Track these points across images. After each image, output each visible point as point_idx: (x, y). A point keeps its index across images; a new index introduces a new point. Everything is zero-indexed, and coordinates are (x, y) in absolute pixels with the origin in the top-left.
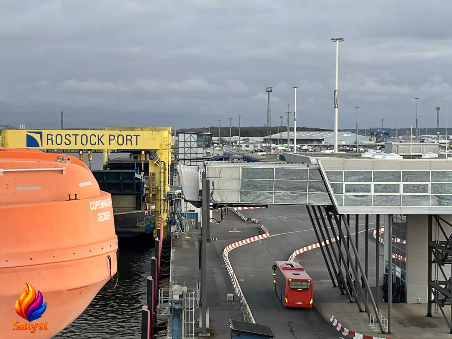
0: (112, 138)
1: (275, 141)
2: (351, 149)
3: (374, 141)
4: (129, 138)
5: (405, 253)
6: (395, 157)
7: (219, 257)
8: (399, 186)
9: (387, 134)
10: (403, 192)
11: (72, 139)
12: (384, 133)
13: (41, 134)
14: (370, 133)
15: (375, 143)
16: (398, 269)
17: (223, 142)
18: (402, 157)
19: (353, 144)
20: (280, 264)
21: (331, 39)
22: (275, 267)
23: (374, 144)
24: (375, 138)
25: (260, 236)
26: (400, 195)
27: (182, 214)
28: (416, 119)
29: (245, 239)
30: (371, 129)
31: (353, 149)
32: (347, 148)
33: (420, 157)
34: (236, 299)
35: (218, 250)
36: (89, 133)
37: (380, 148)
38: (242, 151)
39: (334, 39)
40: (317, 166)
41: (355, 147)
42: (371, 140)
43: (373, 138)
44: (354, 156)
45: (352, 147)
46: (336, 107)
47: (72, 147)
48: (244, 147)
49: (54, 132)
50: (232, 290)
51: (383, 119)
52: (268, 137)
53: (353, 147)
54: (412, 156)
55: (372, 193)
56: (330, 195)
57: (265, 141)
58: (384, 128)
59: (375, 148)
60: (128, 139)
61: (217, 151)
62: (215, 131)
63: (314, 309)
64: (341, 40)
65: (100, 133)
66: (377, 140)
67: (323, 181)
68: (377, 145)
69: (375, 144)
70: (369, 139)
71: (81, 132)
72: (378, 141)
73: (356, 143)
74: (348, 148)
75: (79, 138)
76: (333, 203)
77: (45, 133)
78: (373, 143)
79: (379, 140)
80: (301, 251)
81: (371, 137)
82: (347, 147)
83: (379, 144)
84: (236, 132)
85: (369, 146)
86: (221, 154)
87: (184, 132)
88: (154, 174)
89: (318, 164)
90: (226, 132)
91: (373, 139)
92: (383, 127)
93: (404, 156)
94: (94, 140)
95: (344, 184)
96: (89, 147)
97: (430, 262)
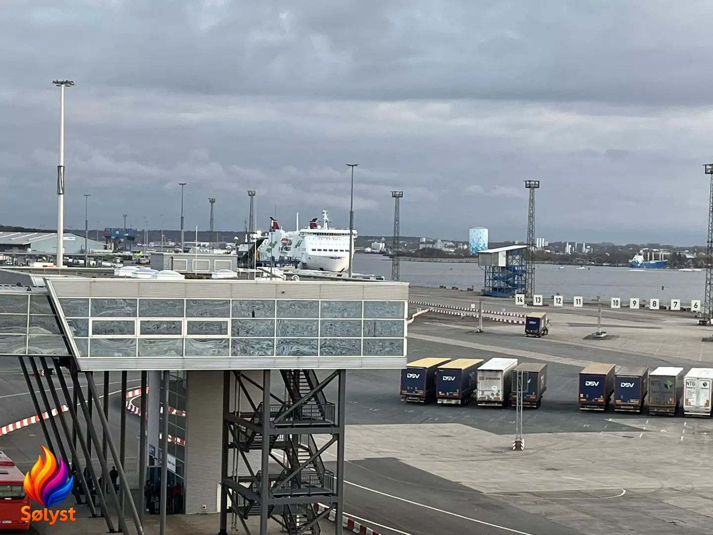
2: (76, 261)
3: (111, 249)
5: (183, 432)
6: (173, 276)
8: (181, 324)
9: (131, 239)
10: (188, 334)
12: (127, 236)
14: (105, 237)
15: (113, 252)
16: (171, 459)
18: (184, 276)
19: (77, 253)
21: (54, 82)
23: (111, 254)
24: (113, 244)
26: (183, 339)
28: (181, 216)
30: (107, 230)
31: (78, 262)
32: (68, 260)
33: (209, 276)
37: (121, 261)
39: (57, 82)
40: (45, 290)
41: (81, 258)
42: (106, 248)
43: (110, 244)
44: (101, 274)
45: (76, 259)
46: (61, 192)
51: (126, 215)
53: (78, 258)
54: (197, 274)
55: (138, 335)
56: (66, 339)
58: (126, 230)
59: (114, 260)
63: (32, 531)
64: (69, 85)
66: (115, 249)
67: (55, 315)
68: (116, 256)
69: (114, 254)
70: (103, 246)
72: (117, 249)
73: (82, 251)
74: (71, 260)
76: (70, 353)
78: (110, 252)
79: (119, 247)
80: (5, 431)
81: (107, 244)
82: (68, 258)
83: (119, 253)
85: (104, 257)
89: (47, 286)
91: (110, 247)
92: (126, 228)
93: (187, 275)
95: (91, 320)
97: (226, 447)
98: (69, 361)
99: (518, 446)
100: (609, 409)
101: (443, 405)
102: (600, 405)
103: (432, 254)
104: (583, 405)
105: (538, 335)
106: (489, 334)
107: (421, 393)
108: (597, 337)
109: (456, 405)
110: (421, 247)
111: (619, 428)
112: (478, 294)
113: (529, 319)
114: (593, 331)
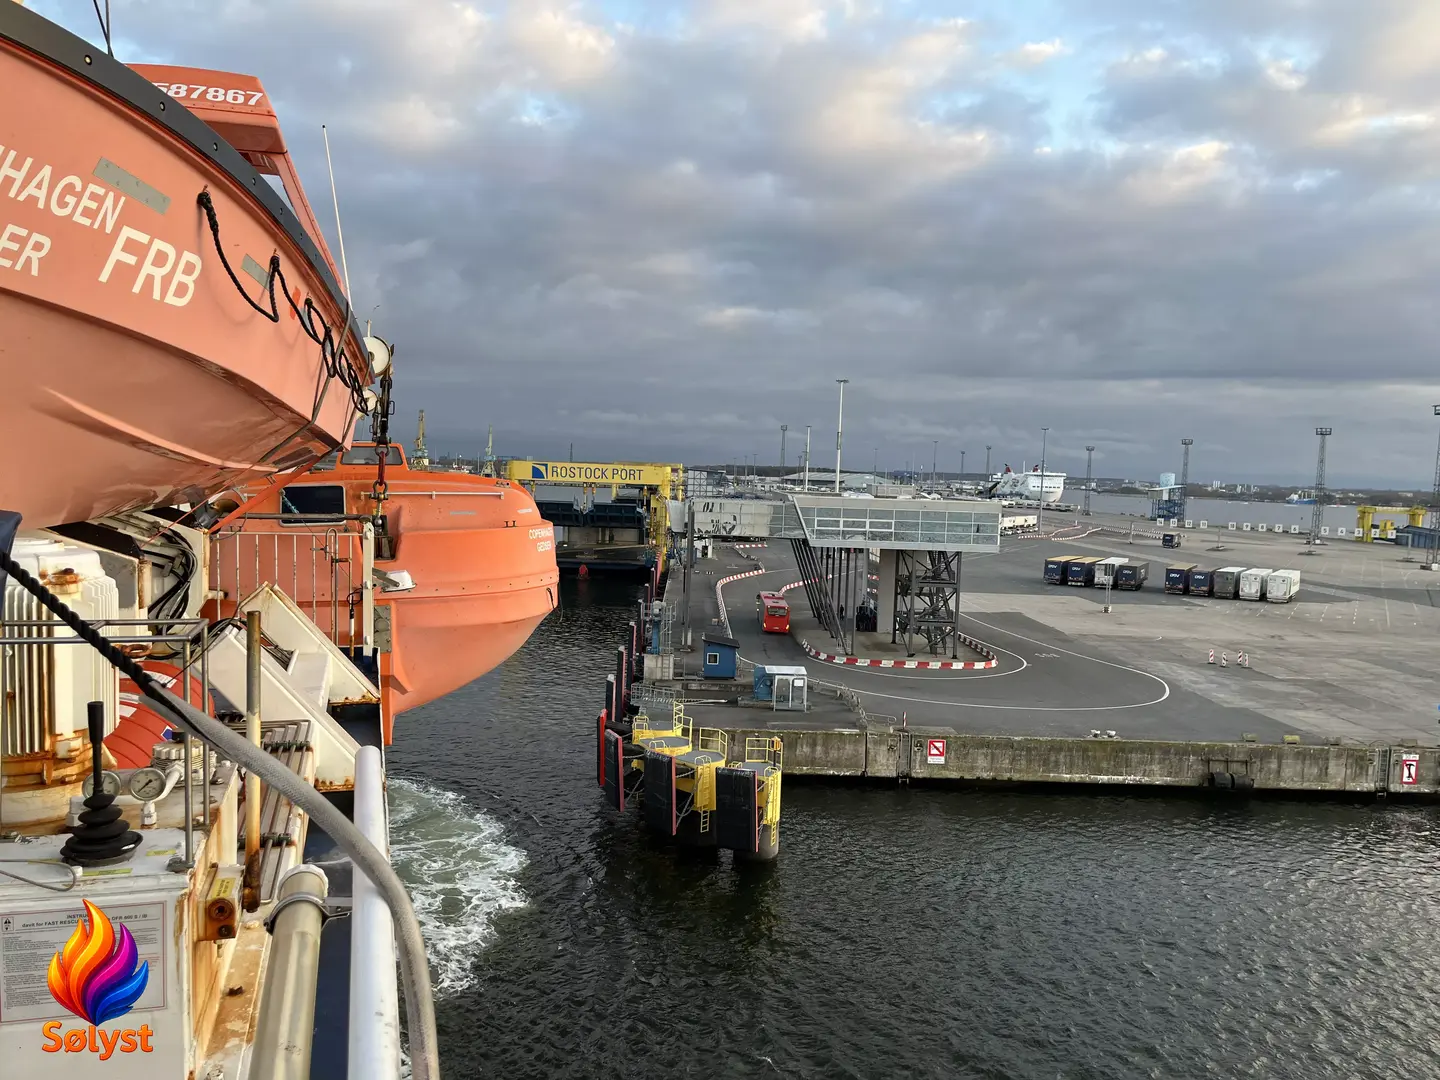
0: (615, 472)
1: (793, 482)
4: (632, 472)
5: (878, 587)
7: (712, 588)
8: (866, 522)
11: (577, 472)
13: (546, 465)
16: (872, 601)
17: (738, 482)
20: (763, 593)
22: (759, 596)
25: (755, 572)
26: (867, 531)
27: (682, 549)
29: (741, 573)
33: (896, 497)
34: (720, 624)
35: (713, 582)
36: (593, 466)
38: (757, 490)
40: (793, 503)
47: (577, 479)
48: (759, 487)
49: (559, 465)
50: (717, 615)
52: (786, 477)
55: (841, 528)
56: (803, 529)
57: (783, 481)
60: (630, 474)
61: (731, 489)
62: (730, 470)
63: (790, 634)
65: (604, 467)
67: (798, 516)
71: (585, 466)
75: (583, 471)
76: (805, 537)
77: (550, 465)
80: (792, 586)
84: (751, 471)
86: (732, 492)
87: (695, 469)
88: (655, 509)
89: (793, 500)
90: (741, 470)
94: (598, 473)
95: (816, 519)
96: (592, 480)
97: (896, 594)
98: (805, 541)
99: (1106, 611)
100: (1186, 592)
101: (1072, 586)
102: (1179, 590)
103: (1130, 491)
104: (1169, 589)
105: (1173, 547)
106: (1138, 545)
107: (1057, 577)
108: (1217, 549)
109: (1081, 586)
110: (1123, 485)
111: (1186, 604)
112: (1148, 519)
113: (1165, 536)
114: (1215, 545)
